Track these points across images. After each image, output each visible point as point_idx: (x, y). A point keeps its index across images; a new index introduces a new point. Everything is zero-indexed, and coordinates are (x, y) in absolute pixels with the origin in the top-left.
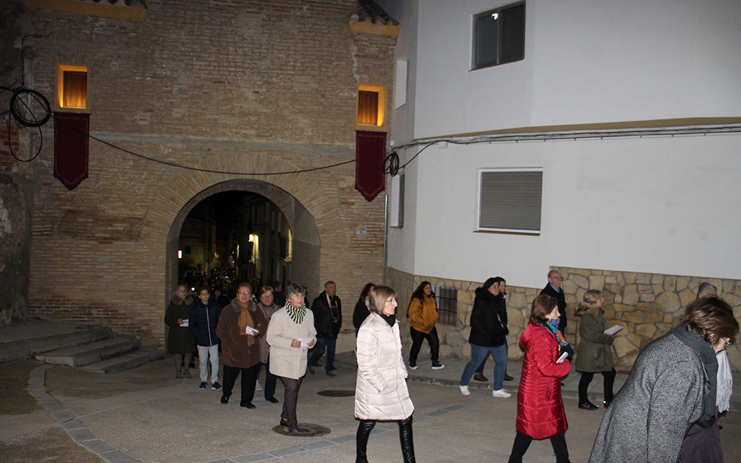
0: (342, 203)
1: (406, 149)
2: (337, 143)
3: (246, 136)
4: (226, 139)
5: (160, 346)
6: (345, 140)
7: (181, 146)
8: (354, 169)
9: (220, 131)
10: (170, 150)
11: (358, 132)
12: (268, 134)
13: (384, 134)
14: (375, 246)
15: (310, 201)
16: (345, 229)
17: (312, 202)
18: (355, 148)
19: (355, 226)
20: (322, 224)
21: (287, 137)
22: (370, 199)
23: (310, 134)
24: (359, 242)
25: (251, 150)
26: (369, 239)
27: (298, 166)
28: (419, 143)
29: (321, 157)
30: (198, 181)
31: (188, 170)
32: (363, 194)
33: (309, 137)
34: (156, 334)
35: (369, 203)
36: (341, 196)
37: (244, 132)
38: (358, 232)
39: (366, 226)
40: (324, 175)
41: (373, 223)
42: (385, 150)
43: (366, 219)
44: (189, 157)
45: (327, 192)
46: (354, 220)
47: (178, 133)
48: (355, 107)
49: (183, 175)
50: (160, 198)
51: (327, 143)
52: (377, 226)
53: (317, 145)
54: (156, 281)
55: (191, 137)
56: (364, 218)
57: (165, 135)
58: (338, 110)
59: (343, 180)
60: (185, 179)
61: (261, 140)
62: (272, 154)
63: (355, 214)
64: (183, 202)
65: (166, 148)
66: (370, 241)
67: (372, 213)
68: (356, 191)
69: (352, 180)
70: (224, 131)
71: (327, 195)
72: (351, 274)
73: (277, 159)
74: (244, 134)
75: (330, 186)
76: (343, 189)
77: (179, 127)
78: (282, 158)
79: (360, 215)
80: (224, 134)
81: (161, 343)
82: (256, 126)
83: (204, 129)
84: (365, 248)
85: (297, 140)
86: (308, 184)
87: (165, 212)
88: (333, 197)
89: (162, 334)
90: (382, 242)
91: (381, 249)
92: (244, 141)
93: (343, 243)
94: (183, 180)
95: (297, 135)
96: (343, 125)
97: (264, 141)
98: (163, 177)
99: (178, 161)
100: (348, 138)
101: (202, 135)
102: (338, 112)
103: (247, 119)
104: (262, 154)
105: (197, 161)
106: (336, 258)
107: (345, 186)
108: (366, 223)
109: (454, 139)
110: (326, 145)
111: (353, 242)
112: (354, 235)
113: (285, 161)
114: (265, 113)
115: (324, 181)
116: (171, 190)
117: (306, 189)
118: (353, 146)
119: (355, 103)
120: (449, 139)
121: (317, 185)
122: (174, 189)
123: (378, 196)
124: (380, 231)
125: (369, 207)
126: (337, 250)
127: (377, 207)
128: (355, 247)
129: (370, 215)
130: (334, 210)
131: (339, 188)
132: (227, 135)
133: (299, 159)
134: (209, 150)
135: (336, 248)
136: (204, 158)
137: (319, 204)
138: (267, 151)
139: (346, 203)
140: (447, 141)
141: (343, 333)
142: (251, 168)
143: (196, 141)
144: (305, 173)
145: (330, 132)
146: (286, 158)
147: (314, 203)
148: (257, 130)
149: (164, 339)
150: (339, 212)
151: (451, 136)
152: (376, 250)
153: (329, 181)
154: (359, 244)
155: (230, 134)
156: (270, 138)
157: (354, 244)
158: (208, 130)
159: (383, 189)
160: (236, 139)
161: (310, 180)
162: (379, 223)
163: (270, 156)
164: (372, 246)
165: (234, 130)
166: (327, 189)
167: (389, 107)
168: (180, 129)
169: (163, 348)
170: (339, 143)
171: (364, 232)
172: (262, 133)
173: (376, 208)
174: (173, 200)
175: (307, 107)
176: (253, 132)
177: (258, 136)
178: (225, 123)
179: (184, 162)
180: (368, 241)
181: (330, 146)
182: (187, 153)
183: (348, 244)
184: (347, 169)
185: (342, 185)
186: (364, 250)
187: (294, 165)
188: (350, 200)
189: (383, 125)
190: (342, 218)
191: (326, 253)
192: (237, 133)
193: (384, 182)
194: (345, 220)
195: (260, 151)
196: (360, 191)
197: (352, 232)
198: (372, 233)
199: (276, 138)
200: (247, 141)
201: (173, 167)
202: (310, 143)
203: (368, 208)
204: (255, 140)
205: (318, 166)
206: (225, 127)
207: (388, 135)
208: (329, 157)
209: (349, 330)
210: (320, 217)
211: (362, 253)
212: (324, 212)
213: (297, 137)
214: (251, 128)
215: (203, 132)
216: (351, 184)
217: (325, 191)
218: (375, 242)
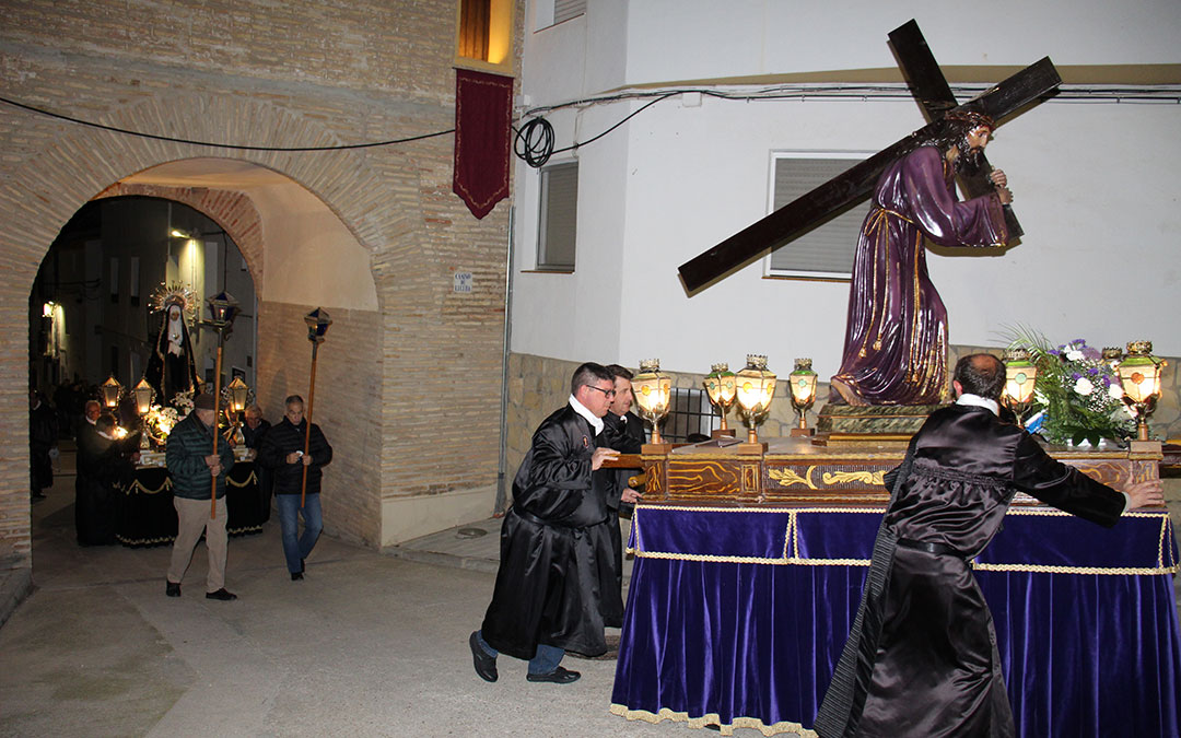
0: (428, 220)
1: (582, 108)
2: (419, 92)
3: (226, 58)
4: (177, 60)
5: (18, 559)
6: (433, 86)
7: (61, 66)
8: (451, 150)
9: (163, 40)
10: (32, 75)
11: (460, 72)
12: (274, 59)
13: (510, 80)
14: (488, 310)
15: (364, 213)
16: (433, 275)
17: (367, 215)
18: (454, 105)
19: (452, 268)
20: (387, 265)
21: (315, 70)
22: (480, 213)
23: (364, 65)
24: (459, 303)
25: (236, 92)
26: (477, 296)
27: (339, 136)
28: (631, 96)
29: (385, 118)
30: (108, 158)
31: (81, 128)
32: (468, 204)
33: (362, 74)
34: (8, 532)
35: (476, 222)
36: (424, 205)
37: (220, 47)
38: (457, 282)
39: (471, 269)
40: (394, 158)
41: (484, 263)
42: (510, 114)
43: (473, 256)
44: (83, 96)
45: (397, 196)
46: (449, 257)
47: (52, 33)
48: (455, 20)
49: (71, 141)
50: (11, 194)
51: (399, 90)
52: (492, 270)
53: (378, 91)
54: (5, 400)
55: (89, 46)
56: (469, 252)
57: (18, 34)
58: (421, 20)
59: (430, 171)
60: (74, 151)
61: (257, 72)
62: (283, 105)
63: (451, 244)
64: (70, 207)
65: (20, 69)
66: (479, 300)
67: (483, 244)
68: (455, 195)
69: (445, 173)
70: (171, 40)
71: (397, 201)
72: (443, 369)
73: (294, 117)
74: (218, 51)
75: (404, 183)
76: (429, 191)
77: (56, 18)
78: (306, 115)
79: (461, 246)
80: (172, 48)
81: (21, 551)
82: (247, 38)
83: (123, 32)
84: (470, 316)
85: (338, 77)
86: (359, 176)
87: (26, 229)
88: (409, 207)
89: (23, 531)
90: (501, 304)
91: (498, 316)
92: (220, 69)
93: (429, 306)
94: (68, 152)
95: (337, 66)
96: (430, 53)
97: (264, 73)
98: (14, 140)
99: (54, 105)
100: (440, 82)
101: (117, 46)
102: (420, 24)
103: (226, 17)
104: (261, 103)
105: (106, 109)
106: (415, 337)
107: (433, 183)
108: (472, 263)
109: (719, 88)
110: (396, 93)
111: (448, 303)
112: (450, 290)
113: (314, 122)
114: (268, 9)
115: (394, 172)
116: (39, 176)
117: (355, 186)
118: (448, 99)
119: (455, 11)
120: (708, 88)
121: (377, 180)
122: (46, 174)
123: (495, 209)
124: (498, 281)
125: (479, 230)
126: (417, 320)
127: (493, 230)
128: (451, 314)
129: (479, 246)
130: (411, 235)
131: (421, 188)
132: (181, 52)
133: (341, 120)
134: (135, 83)
135: (415, 315)
136: (121, 101)
137: (382, 222)
138: (272, 97)
139: (436, 220)
140: (701, 92)
141: (429, 493)
142: (237, 135)
143: (102, 58)
144: (352, 152)
145: (405, 67)
146: (314, 116)
147: (372, 218)
148: (249, 46)
149: (29, 542)
150: (422, 240)
151: (713, 82)
152: (492, 320)
153: (401, 171)
154: (459, 307)
155: (185, 50)
156: (278, 68)
157: (449, 307)
158: (133, 35)
159: (506, 194)
160: (201, 64)
161: (363, 167)
162: (495, 264)
163: (279, 109)
164: (482, 310)
165: (196, 42)
166: (398, 189)
167: (517, 26)
168: (58, 24)
169: (29, 563)
170: (424, 93)
171: (469, 283)
172: (263, 54)
173: (490, 234)
174: (44, 199)
175: (360, 7)
176: (240, 50)
177: (253, 60)
178: (174, 23)
179: (72, 109)
180: (475, 300)
181: (405, 96)
182: (79, 86)
183: (437, 307)
184: (436, 149)
185: (429, 181)
186: (469, 320)
187: (331, 132)
188: (442, 215)
189: (504, 62)
190: (426, 252)
191: (395, 325)
192: (203, 49)
193: (508, 180)
194: (435, 257)
195: (257, 95)
196: (462, 195)
197: (446, 283)
198: (485, 283)
199: (292, 68)
200: (227, 69)
201: (39, 117)
202: (365, 86)
203: (478, 233)
204: (244, 68)
205: (379, 139)
206: (174, 32)
207: (515, 84)
208: (402, 119)
209: (439, 487)
210: (384, 248)
211: (464, 327)
212: (391, 238)
213: (337, 71)
214: (237, 40)
215: (120, 37)
216: (445, 182)
217: (395, 192)
218: (488, 303)
